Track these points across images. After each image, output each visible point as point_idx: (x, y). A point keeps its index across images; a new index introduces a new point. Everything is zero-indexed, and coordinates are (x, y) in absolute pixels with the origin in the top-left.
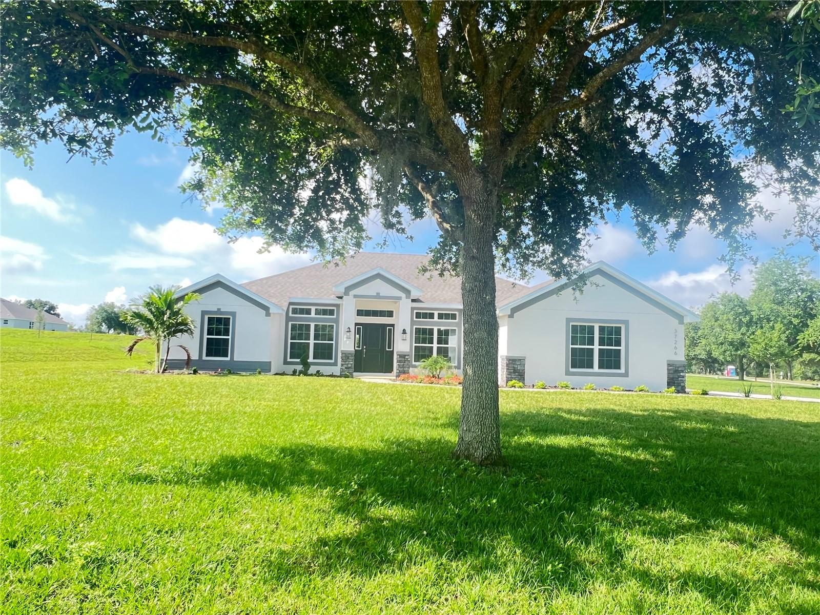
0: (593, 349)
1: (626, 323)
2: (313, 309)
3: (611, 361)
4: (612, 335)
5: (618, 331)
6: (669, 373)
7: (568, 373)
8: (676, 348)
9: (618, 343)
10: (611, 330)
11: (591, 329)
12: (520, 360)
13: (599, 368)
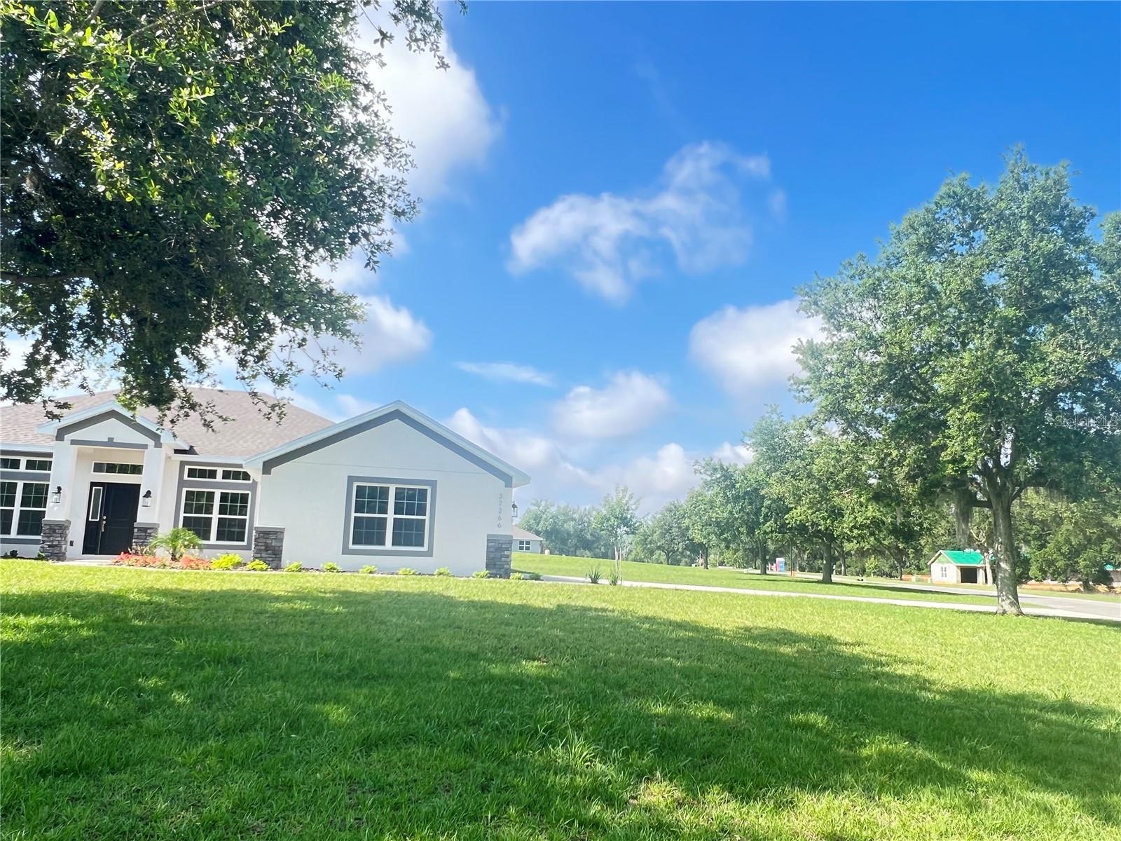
0: (386, 519)
1: (433, 484)
2: (23, 461)
3: (410, 535)
4: (413, 500)
5: (423, 493)
6: (488, 552)
7: (346, 551)
8: (500, 518)
9: (422, 511)
10: (412, 494)
11: (385, 492)
12: (276, 533)
13: (393, 544)
